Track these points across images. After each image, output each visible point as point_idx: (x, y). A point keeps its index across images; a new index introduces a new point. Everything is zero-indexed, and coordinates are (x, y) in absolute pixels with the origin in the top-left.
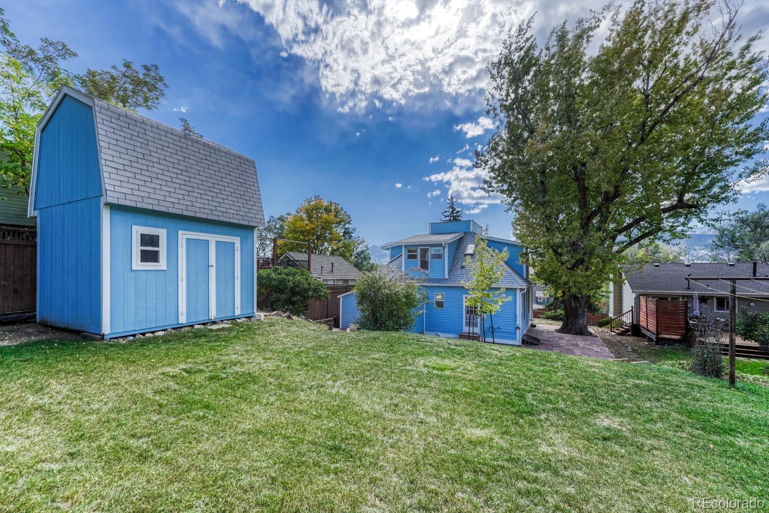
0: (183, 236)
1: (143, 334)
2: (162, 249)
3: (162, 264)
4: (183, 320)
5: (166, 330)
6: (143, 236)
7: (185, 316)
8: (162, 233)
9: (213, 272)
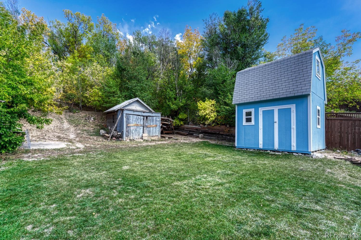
0: (261, 110)
1: (247, 149)
2: (253, 117)
3: (253, 123)
4: (261, 146)
5: (255, 149)
6: (246, 113)
7: (262, 145)
8: (253, 110)
9: (276, 126)
